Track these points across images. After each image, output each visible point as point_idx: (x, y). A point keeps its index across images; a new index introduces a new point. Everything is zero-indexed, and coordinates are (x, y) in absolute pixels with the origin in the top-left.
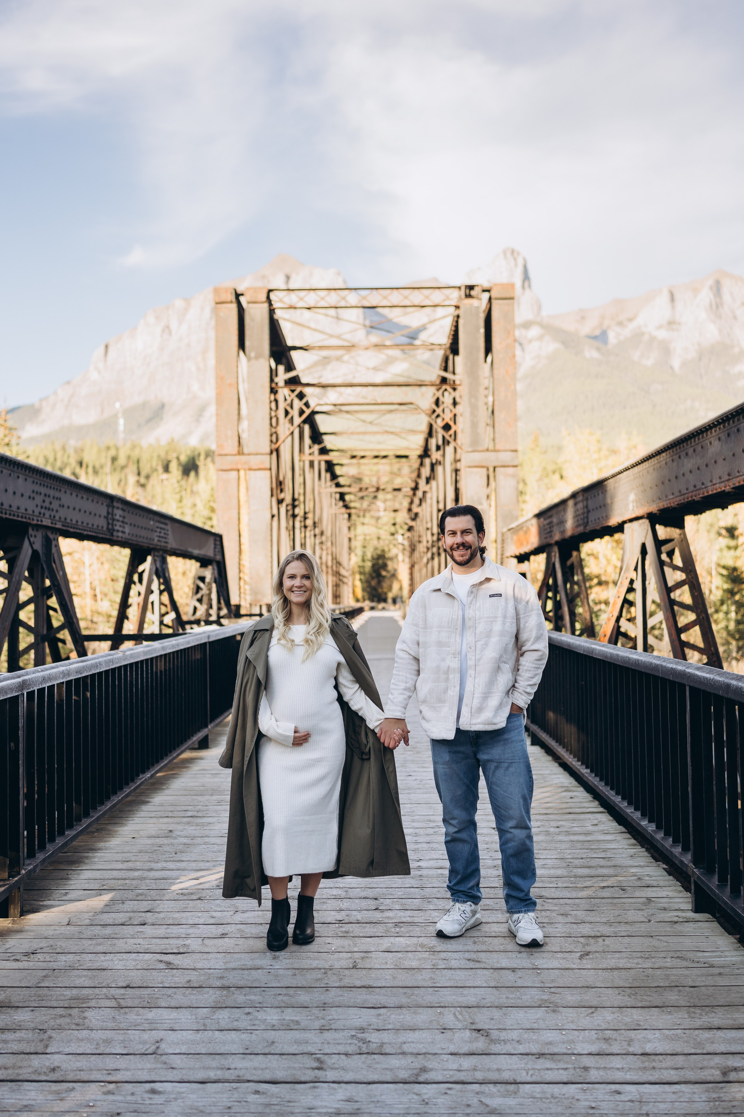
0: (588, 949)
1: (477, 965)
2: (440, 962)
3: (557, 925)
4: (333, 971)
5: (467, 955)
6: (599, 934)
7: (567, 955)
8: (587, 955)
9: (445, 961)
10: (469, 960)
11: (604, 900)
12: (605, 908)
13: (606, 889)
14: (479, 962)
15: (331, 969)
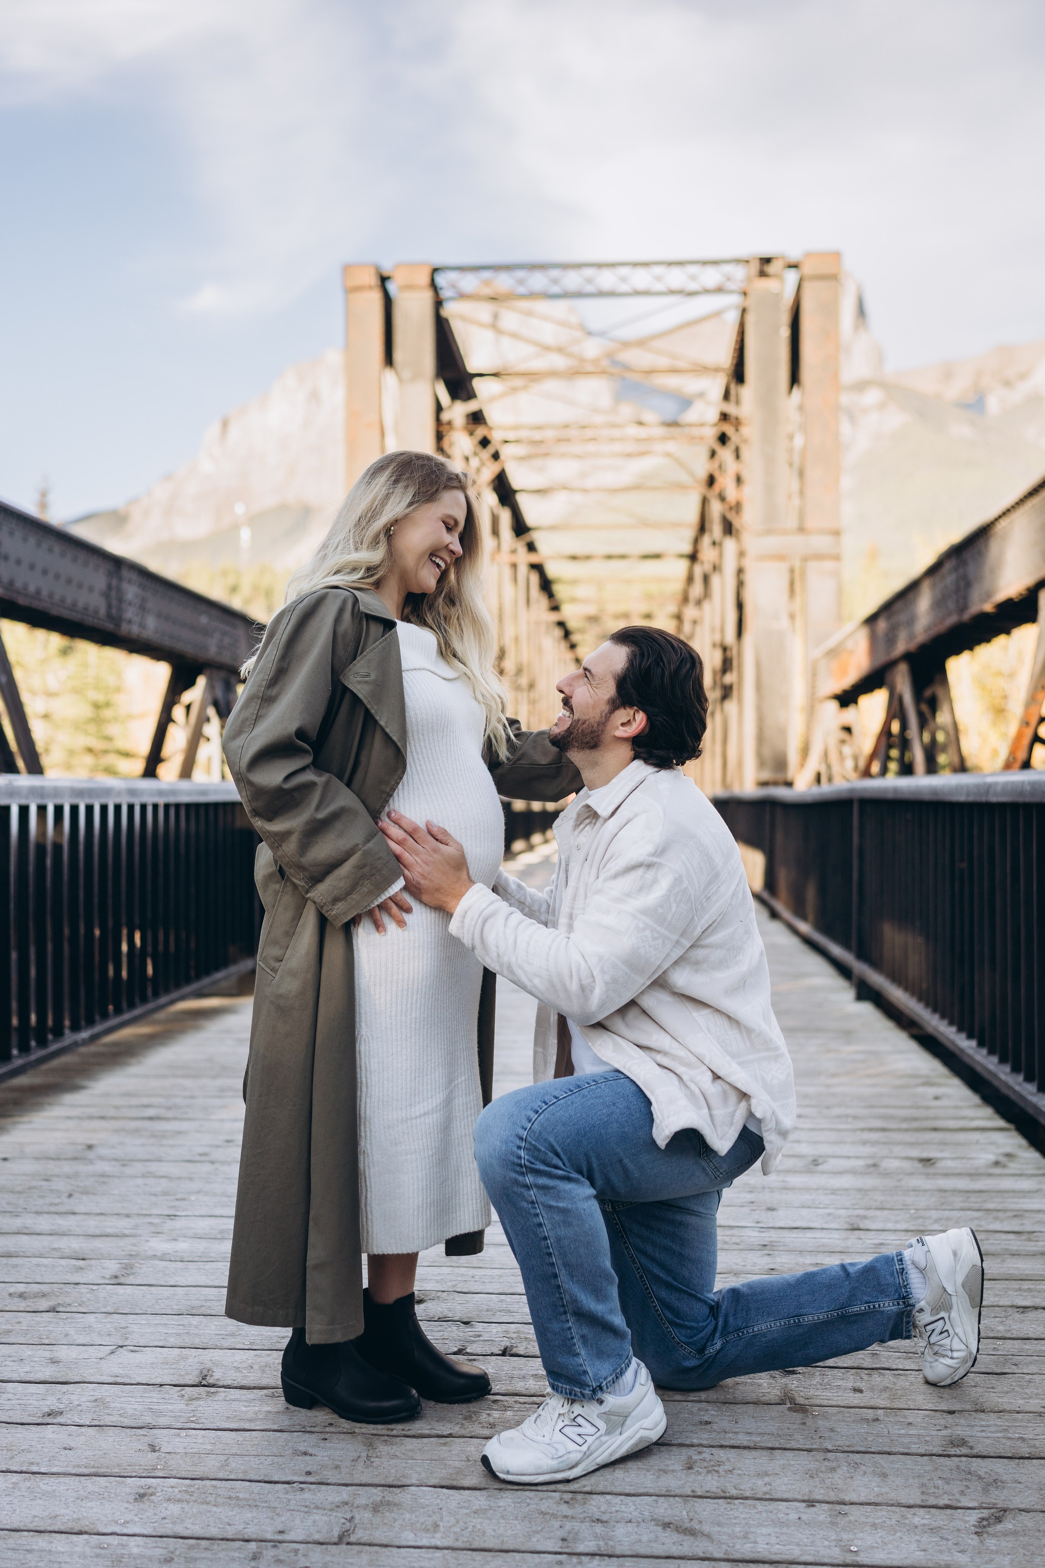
0: (999, 1498)
1: (688, 1546)
2: (585, 1529)
3: (911, 1416)
4: (281, 1552)
5: (664, 1509)
6: (1025, 1451)
7: (940, 1518)
8: (999, 1520)
9: (599, 1528)
10: (666, 1525)
11: (1028, 1346)
12: (1033, 1369)
13: (1032, 1315)
14: (691, 1532)
15: (276, 1543)
